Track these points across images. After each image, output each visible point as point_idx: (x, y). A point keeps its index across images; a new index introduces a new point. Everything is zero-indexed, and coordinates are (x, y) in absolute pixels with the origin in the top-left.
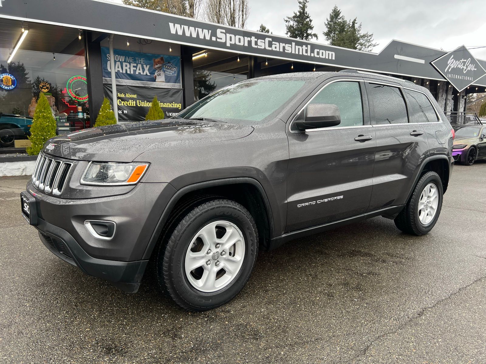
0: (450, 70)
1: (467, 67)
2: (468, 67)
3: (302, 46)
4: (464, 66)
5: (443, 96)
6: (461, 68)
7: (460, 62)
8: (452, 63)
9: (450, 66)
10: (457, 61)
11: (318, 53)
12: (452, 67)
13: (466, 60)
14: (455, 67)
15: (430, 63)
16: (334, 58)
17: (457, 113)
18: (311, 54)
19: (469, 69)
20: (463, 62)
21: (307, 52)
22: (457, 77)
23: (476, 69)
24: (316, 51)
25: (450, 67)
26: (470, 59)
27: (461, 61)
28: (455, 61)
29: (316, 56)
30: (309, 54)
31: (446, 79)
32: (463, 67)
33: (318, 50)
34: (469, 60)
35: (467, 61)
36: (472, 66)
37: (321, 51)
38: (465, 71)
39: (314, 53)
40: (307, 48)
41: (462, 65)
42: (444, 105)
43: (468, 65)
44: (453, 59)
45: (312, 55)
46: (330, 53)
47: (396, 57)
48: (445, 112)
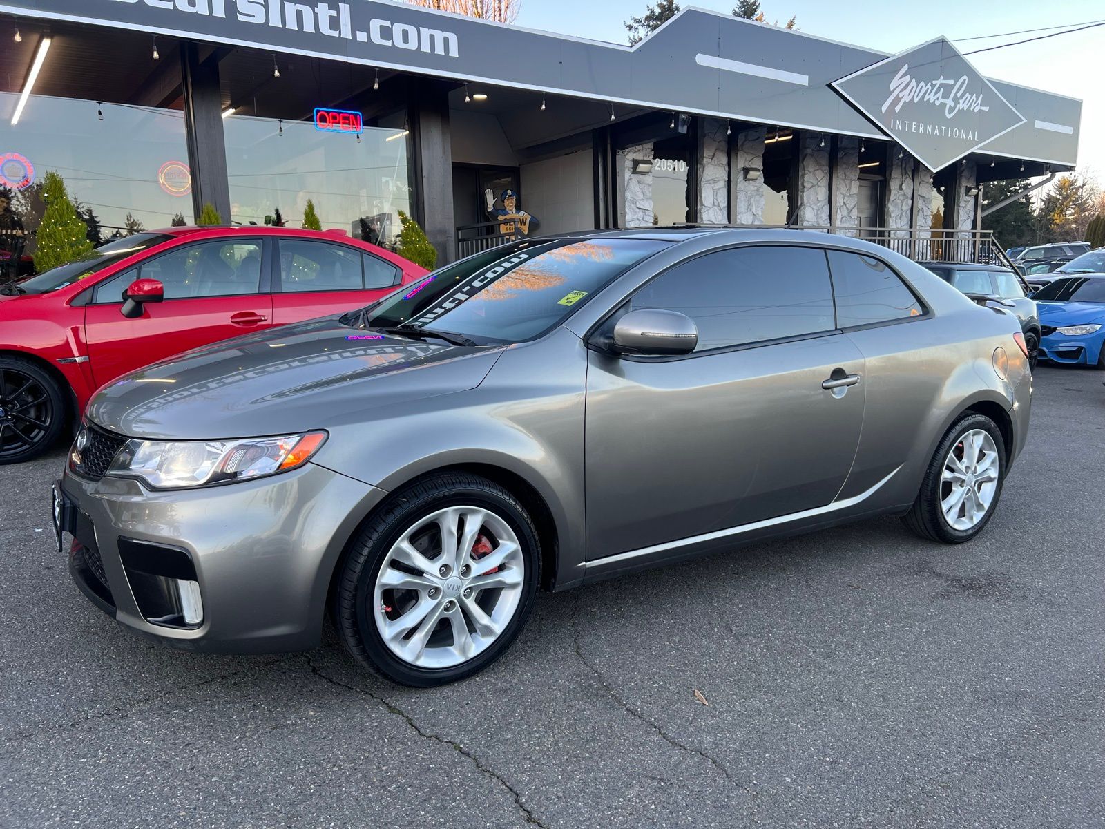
0: (897, 109)
1: (956, 100)
2: (961, 101)
3: (313, 6)
4: (946, 96)
5: (904, 187)
6: (937, 103)
7: (933, 86)
8: (903, 88)
9: (898, 95)
10: (922, 84)
11: (386, 33)
12: (908, 99)
13: (952, 82)
14: (916, 100)
15: (830, 86)
16: (454, 52)
17: (953, 233)
18: (354, 35)
19: (963, 105)
20: (942, 85)
21: (335, 23)
22: (925, 129)
23: (986, 109)
24: (375, 24)
25: (898, 99)
26: (965, 77)
27: (934, 82)
28: (914, 83)
29: (376, 39)
30: (346, 33)
31: (886, 134)
32: (944, 101)
33: (388, 24)
34: (965, 80)
35: (955, 84)
36: (974, 97)
37: (398, 28)
38: (950, 112)
39: (367, 30)
40: (334, 13)
41: (940, 94)
42: (909, 212)
43: (959, 95)
44: (908, 78)
45: (362, 37)
46: (439, 35)
47: (702, 60)
48: (911, 230)
